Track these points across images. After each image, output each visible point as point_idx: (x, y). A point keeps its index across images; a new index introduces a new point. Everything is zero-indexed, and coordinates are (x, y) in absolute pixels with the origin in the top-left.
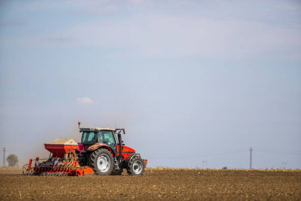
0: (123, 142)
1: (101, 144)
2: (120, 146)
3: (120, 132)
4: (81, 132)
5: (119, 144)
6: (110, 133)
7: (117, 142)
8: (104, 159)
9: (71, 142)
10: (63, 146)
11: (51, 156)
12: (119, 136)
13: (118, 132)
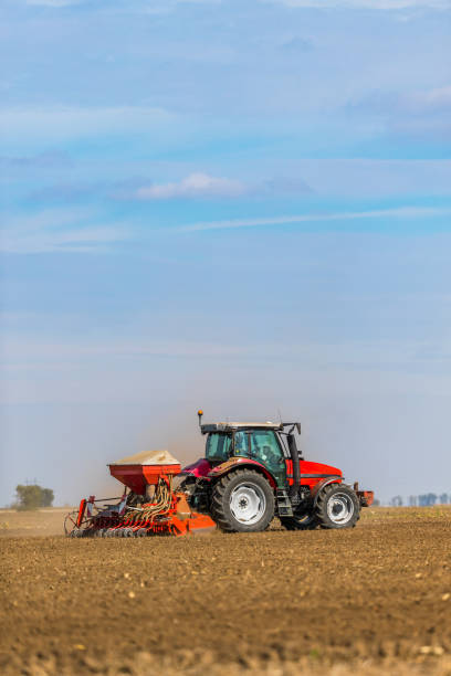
0: (300, 452)
1: (240, 460)
2: (294, 462)
3: (291, 431)
4: (204, 433)
5: (292, 458)
6: (270, 432)
7: (287, 454)
8: (249, 493)
9: (161, 459)
10: (140, 467)
11: (128, 493)
12: (290, 439)
13: (287, 429)
